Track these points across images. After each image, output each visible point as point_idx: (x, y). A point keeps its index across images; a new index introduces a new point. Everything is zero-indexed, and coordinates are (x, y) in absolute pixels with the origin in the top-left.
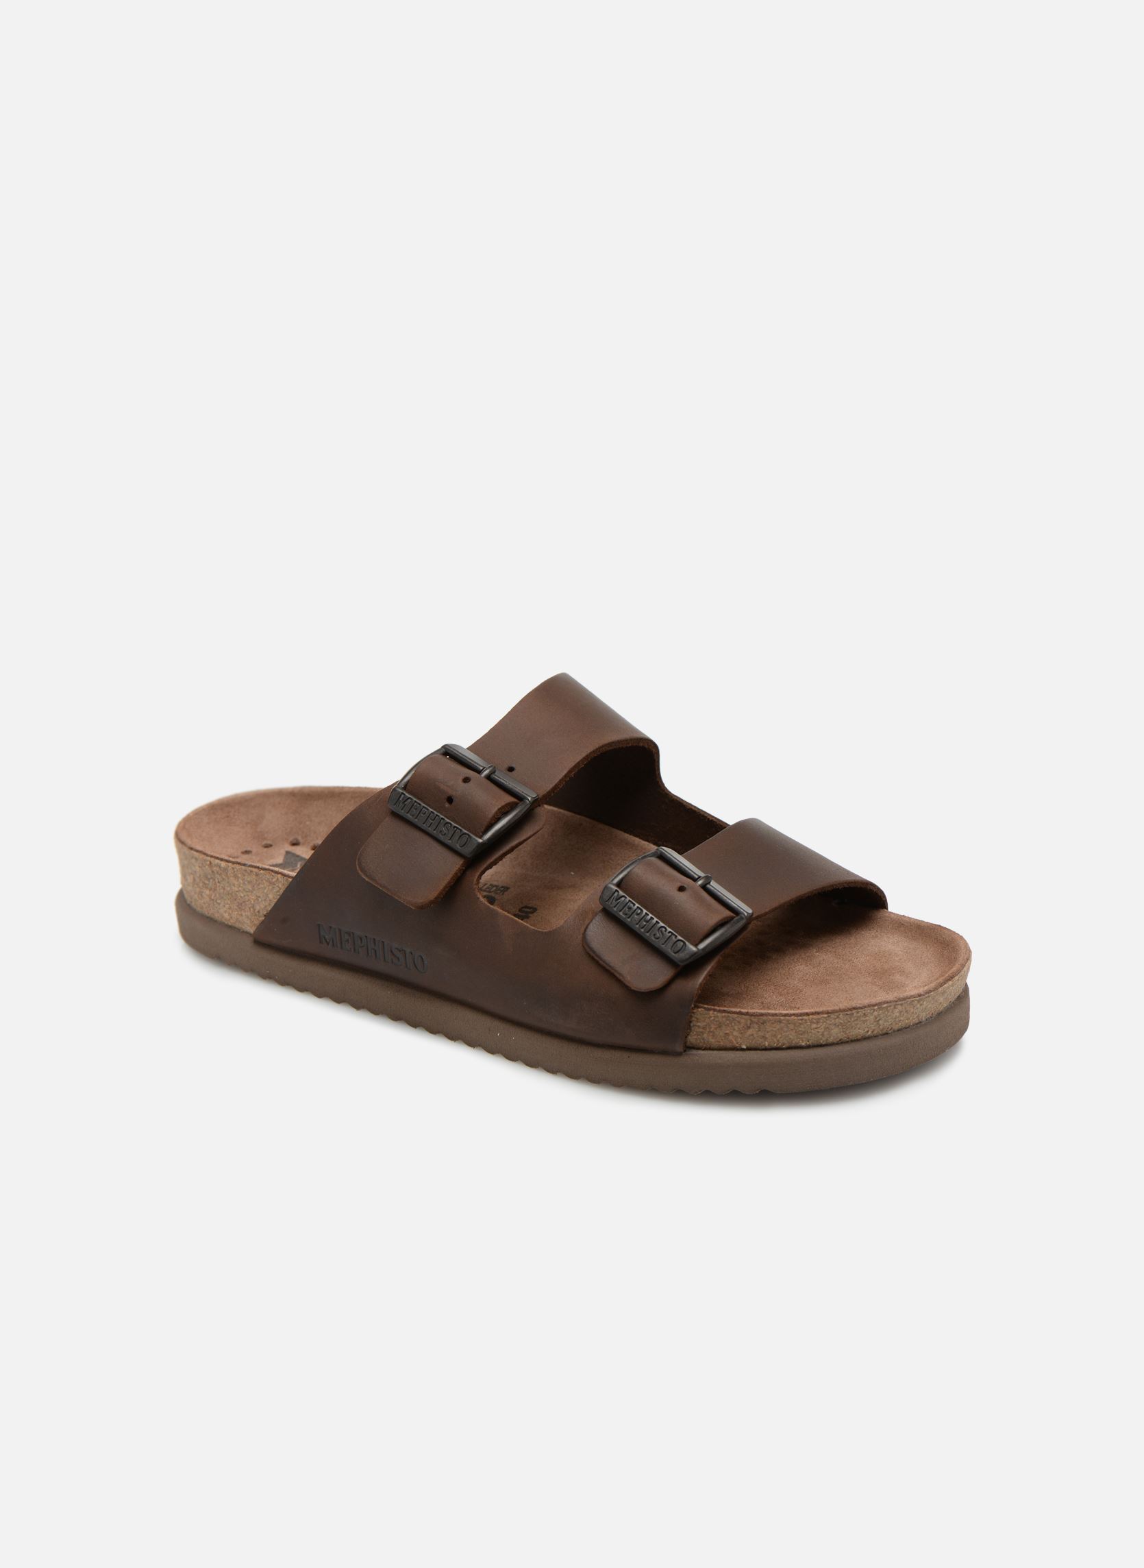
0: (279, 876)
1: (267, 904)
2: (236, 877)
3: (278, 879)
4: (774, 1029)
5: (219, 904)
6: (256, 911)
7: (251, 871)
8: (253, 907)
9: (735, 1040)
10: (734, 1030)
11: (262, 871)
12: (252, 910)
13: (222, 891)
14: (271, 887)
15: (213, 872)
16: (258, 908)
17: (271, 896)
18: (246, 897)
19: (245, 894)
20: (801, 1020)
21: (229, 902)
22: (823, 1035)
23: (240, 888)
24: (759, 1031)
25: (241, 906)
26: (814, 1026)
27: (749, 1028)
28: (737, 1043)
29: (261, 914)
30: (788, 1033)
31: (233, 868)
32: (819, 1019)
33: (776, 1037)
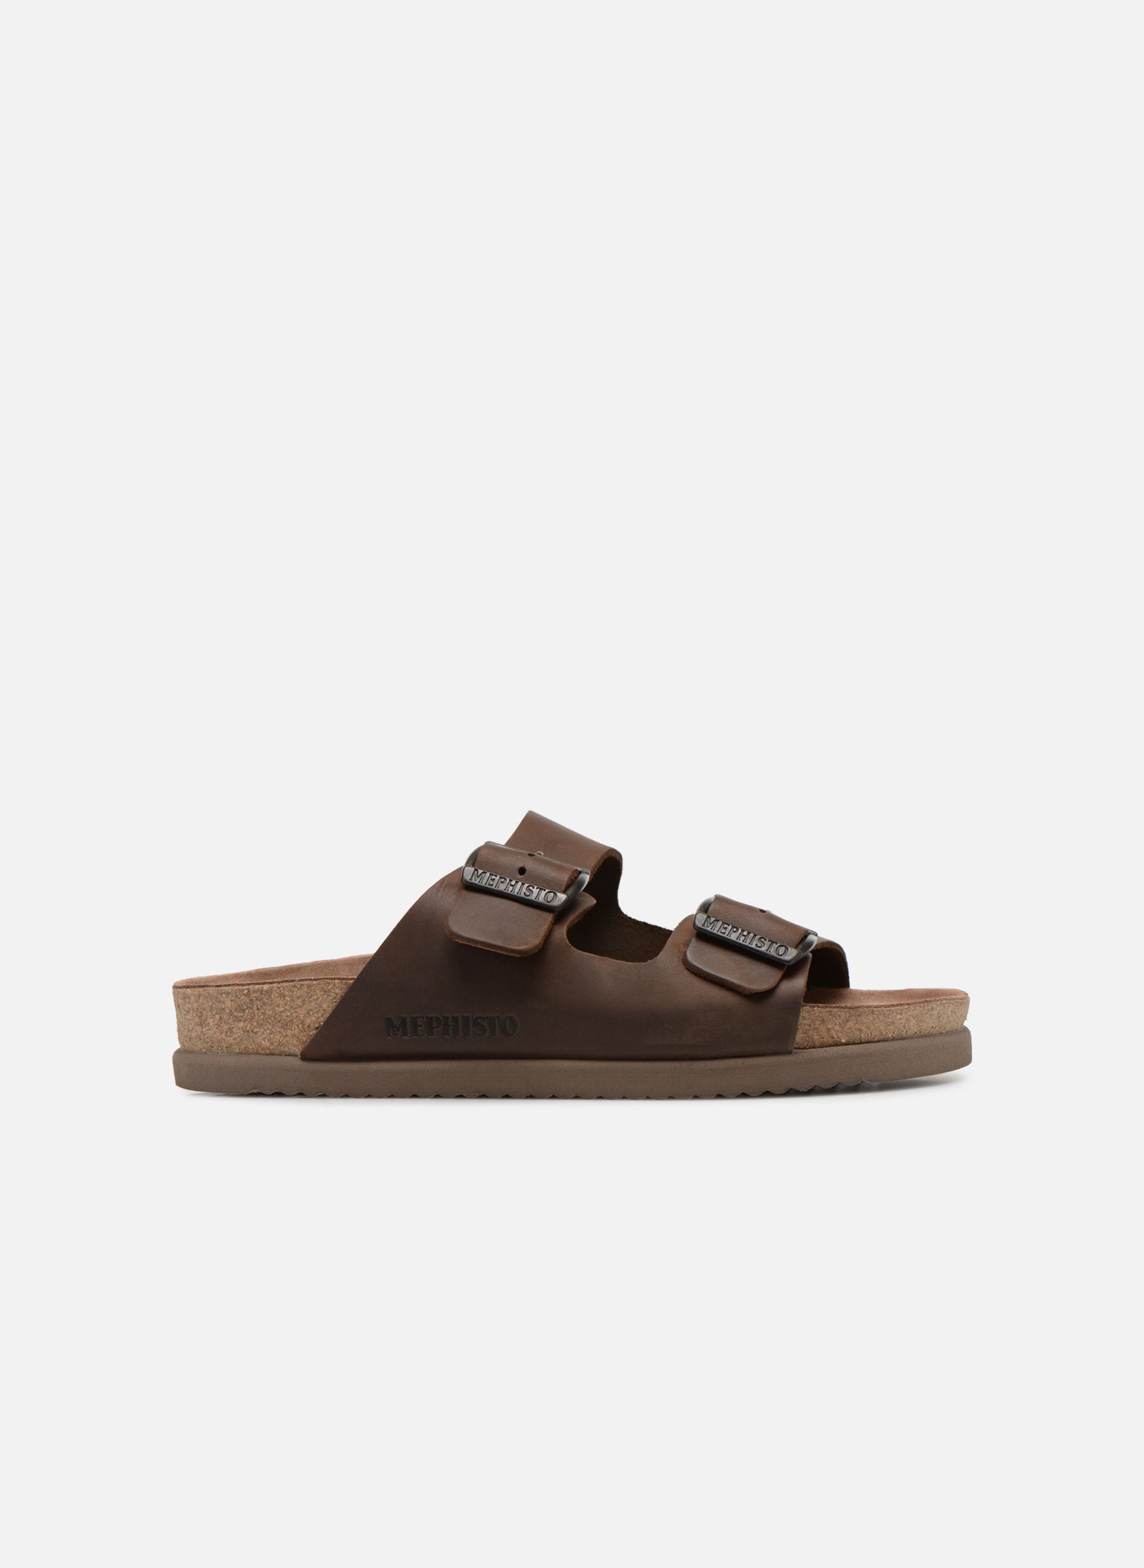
0: (337, 981)
1: (320, 1015)
2: (282, 996)
3: (334, 985)
4: (869, 1021)
5: (256, 1033)
6: (306, 1026)
7: (302, 985)
8: (302, 1023)
9: (837, 1035)
10: (835, 1024)
11: (315, 982)
12: (300, 1026)
13: (262, 1017)
14: (325, 996)
15: (251, 1000)
16: (308, 1021)
17: (325, 1006)
18: (294, 1014)
19: (292, 1011)
20: (890, 1010)
21: (270, 1027)
22: (904, 1027)
23: (287, 1007)
24: (857, 1023)
25: (285, 1026)
26: (899, 1016)
27: (848, 1021)
28: (838, 1038)
29: (312, 1026)
30: (879, 1024)
31: (279, 988)
32: (902, 1010)
33: (870, 1030)
